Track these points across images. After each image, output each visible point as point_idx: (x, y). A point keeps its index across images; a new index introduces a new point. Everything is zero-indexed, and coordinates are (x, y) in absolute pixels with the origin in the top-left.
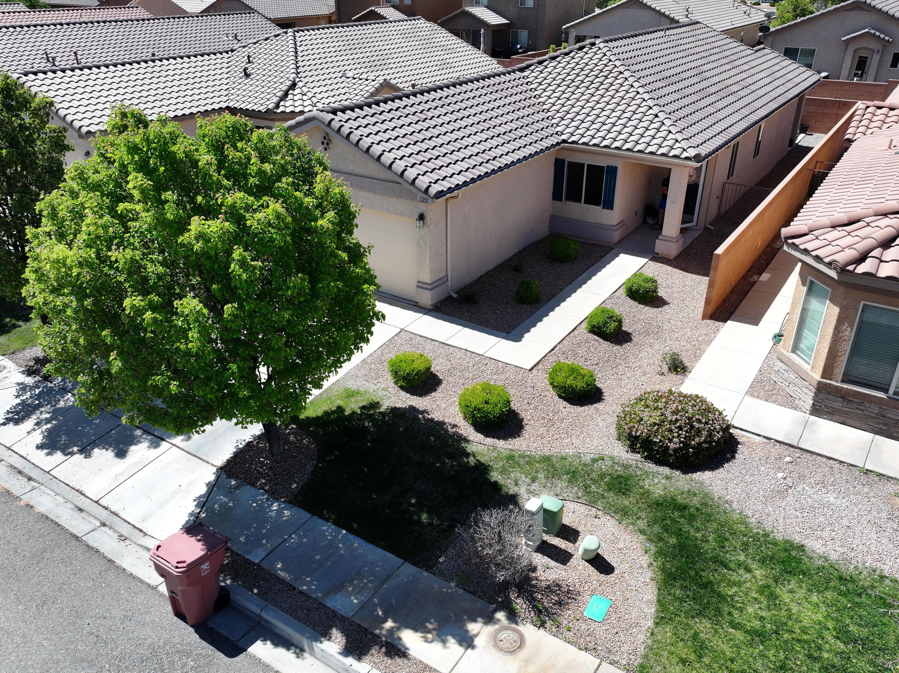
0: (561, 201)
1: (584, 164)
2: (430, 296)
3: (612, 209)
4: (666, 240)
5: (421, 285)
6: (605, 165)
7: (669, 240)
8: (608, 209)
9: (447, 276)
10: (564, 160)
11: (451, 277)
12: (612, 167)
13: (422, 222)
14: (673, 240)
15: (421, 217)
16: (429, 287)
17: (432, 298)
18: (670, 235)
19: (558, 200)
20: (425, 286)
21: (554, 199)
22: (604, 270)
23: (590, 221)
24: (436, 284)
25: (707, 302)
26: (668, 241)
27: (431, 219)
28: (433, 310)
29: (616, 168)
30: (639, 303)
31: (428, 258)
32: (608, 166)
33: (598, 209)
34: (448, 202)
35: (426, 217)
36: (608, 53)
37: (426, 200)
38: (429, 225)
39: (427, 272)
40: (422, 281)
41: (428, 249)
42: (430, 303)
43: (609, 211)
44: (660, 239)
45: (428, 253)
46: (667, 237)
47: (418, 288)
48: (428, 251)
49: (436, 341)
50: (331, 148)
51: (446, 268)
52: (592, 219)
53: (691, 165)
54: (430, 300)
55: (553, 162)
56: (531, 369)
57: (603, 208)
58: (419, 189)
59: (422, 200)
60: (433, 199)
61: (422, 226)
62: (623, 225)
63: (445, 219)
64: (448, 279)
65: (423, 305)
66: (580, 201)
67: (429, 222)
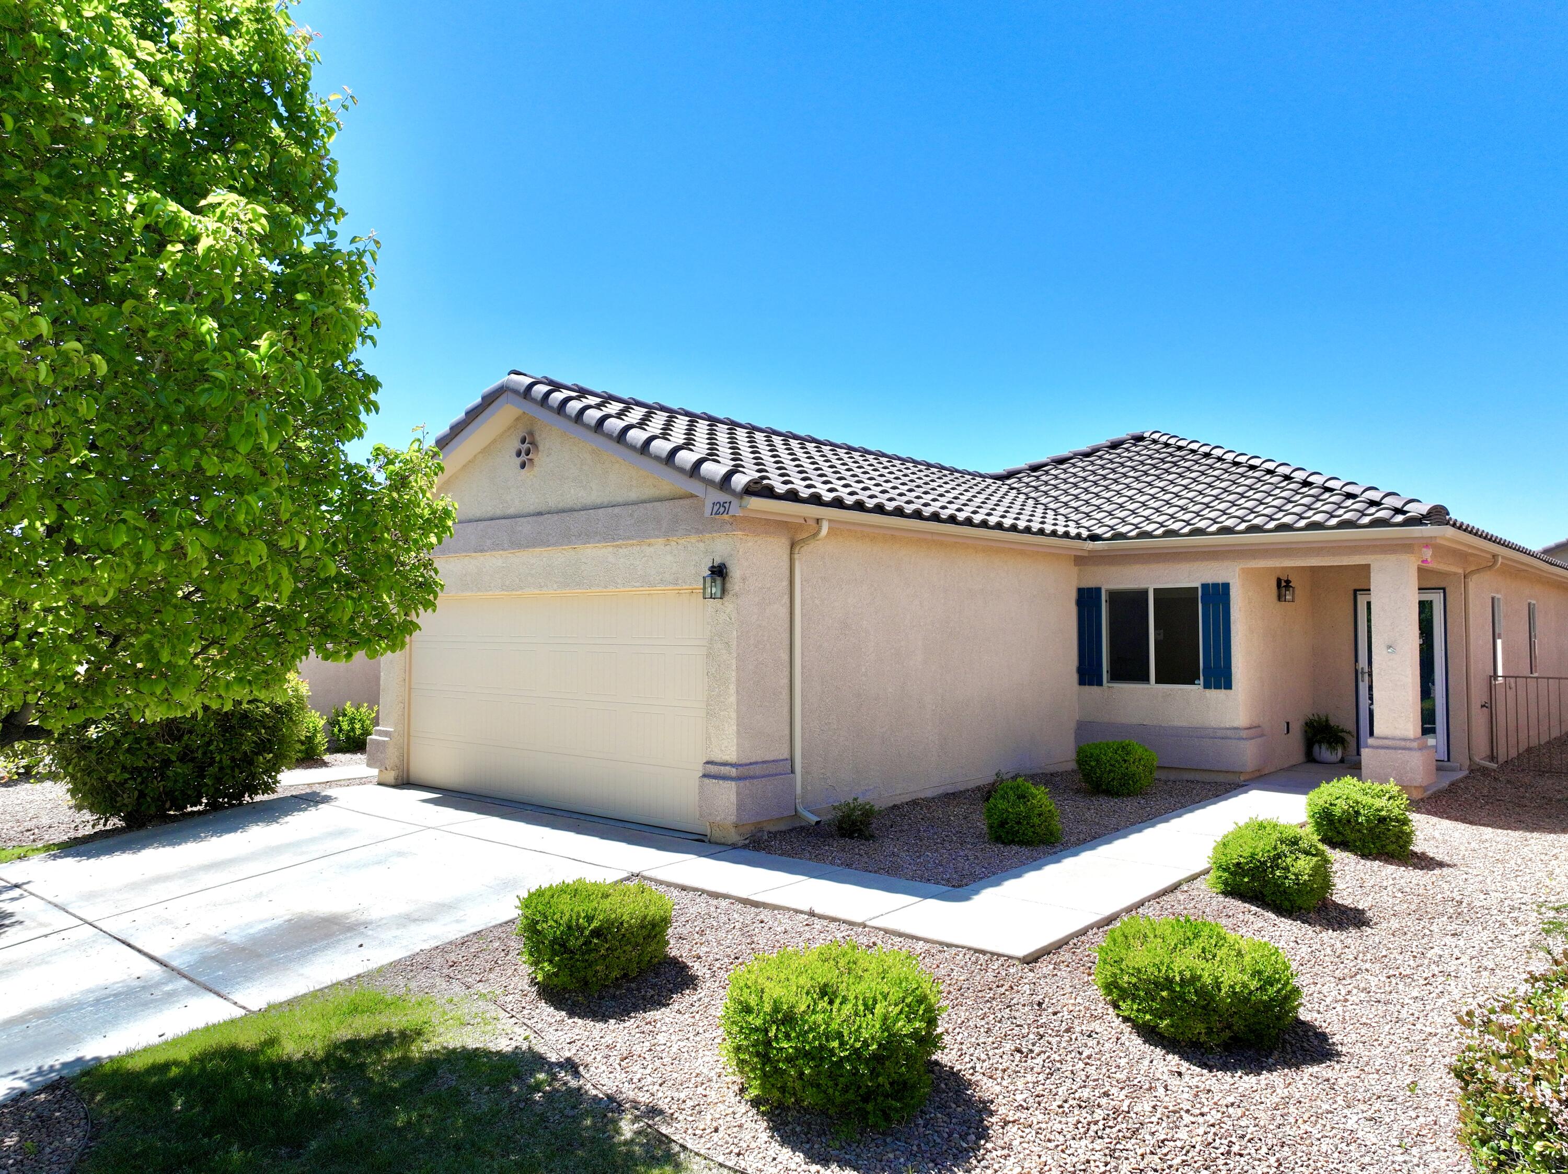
1: (1145, 593)
2: (733, 798)
3: (1228, 686)
4: (1387, 748)
5: (713, 769)
6: (1197, 584)
7: (1397, 745)
8: (1217, 687)
10: (1098, 590)
11: (806, 772)
12: (1215, 586)
13: (718, 586)
14: (1408, 744)
15: (719, 572)
16: (733, 772)
17: (740, 806)
18: (1398, 733)
19: (1091, 684)
20: (724, 770)
23: (1177, 723)
24: (757, 770)
26: (1395, 748)
27: (744, 579)
28: (745, 847)
29: (1226, 586)
31: (732, 688)
32: (1205, 586)
33: (1194, 690)
34: (796, 556)
35: (730, 574)
36: (1172, 441)
37: (727, 505)
38: (736, 595)
39: (731, 729)
40: (718, 760)
41: (734, 661)
42: (733, 818)
43: (1221, 694)
44: (1373, 747)
45: (734, 674)
46: (1393, 739)
47: (706, 781)
48: (734, 667)
49: (725, 896)
50: (536, 460)
51: (788, 738)
52: (1179, 720)
53: (1426, 534)
54: (733, 809)
55: (1074, 595)
56: (1032, 959)
57: (1205, 687)
58: (709, 482)
59: (716, 508)
60: (742, 498)
61: (719, 595)
62: (1262, 735)
63: (786, 599)
64: (793, 772)
65: (717, 834)
66: (1145, 679)
67: (737, 588)
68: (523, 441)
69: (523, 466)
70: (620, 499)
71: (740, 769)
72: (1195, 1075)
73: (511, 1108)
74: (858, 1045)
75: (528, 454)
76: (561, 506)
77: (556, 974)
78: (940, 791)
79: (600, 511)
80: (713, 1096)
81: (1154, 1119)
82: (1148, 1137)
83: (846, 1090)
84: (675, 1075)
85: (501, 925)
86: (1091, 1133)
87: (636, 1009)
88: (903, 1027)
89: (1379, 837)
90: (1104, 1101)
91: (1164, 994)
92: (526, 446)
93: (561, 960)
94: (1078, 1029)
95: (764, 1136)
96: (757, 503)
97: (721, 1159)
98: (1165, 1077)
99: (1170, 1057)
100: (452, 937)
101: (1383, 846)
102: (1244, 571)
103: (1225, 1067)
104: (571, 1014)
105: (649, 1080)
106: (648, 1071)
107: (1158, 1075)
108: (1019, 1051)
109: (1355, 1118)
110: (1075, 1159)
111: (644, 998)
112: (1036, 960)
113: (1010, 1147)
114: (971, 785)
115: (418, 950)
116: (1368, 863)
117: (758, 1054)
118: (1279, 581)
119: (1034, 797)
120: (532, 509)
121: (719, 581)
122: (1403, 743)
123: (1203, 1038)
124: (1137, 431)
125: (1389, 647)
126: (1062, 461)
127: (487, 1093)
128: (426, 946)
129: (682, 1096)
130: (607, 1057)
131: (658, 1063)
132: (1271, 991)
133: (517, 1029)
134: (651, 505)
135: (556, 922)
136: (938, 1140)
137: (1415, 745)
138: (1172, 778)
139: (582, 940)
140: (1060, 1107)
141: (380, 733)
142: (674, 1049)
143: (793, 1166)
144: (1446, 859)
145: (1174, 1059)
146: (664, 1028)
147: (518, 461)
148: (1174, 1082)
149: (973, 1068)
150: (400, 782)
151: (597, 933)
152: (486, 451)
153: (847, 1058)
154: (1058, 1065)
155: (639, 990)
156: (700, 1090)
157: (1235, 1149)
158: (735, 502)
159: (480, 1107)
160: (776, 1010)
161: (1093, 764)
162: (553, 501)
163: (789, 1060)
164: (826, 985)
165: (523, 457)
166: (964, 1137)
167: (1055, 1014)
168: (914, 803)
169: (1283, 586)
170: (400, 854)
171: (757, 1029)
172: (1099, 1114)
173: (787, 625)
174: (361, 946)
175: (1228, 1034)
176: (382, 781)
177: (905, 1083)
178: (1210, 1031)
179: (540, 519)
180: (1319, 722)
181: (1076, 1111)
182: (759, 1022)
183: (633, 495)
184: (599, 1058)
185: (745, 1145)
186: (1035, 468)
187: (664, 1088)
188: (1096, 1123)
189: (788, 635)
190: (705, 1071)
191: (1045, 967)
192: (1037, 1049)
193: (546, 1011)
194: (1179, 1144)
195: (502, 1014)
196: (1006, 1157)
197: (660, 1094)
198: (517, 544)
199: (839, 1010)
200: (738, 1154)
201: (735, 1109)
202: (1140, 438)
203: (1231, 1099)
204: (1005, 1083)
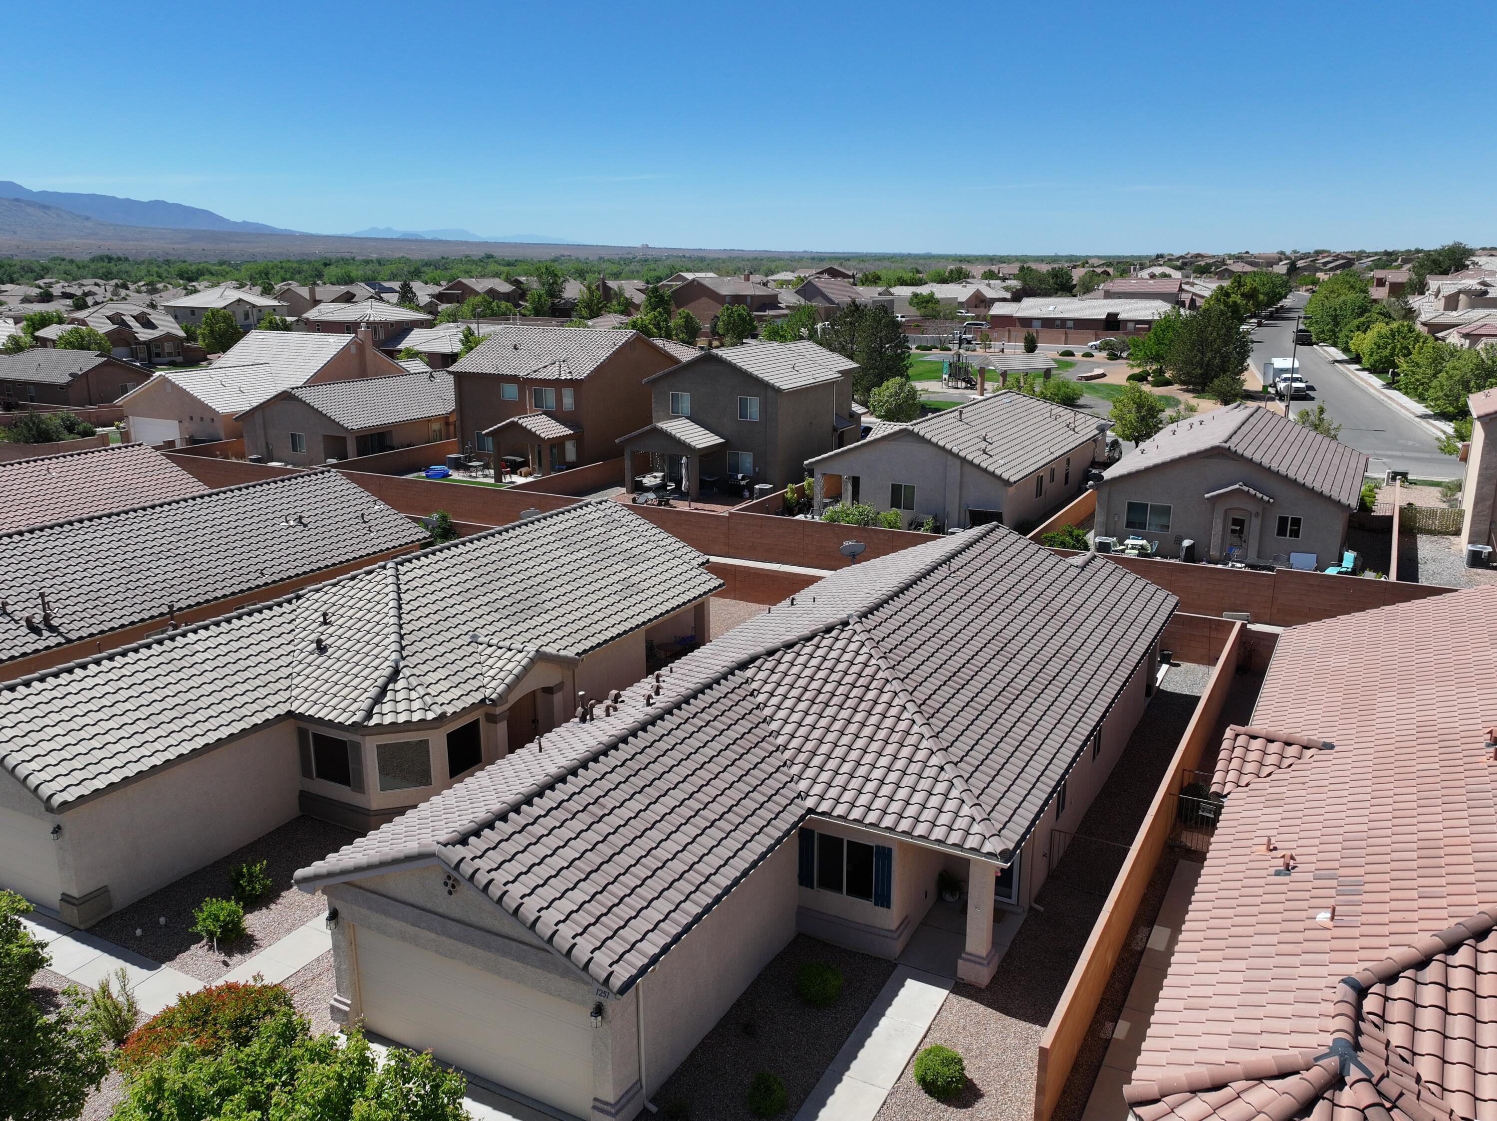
0: (812, 888)
1: (842, 840)
3: (888, 907)
4: (972, 961)
5: (599, 1105)
6: (873, 845)
7: (976, 960)
8: (883, 906)
9: (640, 1080)
10: (812, 832)
11: (646, 1079)
12: (884, 848)
13: (599, 1018)
14: (982, 961)
15: (599, 1010)
16: (612, 1110)
18: (978, 953)
19: (806, 886)
20: (605, 1107)
21: (801, 884)
22: (883, 1022)
23: (857, 920)
24: (624, 1101)
25: (1040, 1090)
27: (612, 1013)
29: (889, 852)
30: (938, 1101)
31: (610, 1067)
32: (877, 846)
33: (869, 905)
35: (606, 1010)
37: (606, 994)
38: (610, 1021)
39: (610, 1086)
40: (601, 1100)
41: (610, 1054)
43: (885, 910)
44: (964, 960)
45: (610, 1060)
47: (596, 1112)
48: (610, 1057)
50: (459, 890)
51: (638, 1067)
52: (860, 919)
57: (875, 904)
58: (595, 979)
59: (600, 992)
60: (616, 995)
62: (908, 923)
64: (641, 1083)
66: (840, 891)
67: (609, 1016)
68: (449, 878)
69: (450, 893)
71: (616, 1107)
75: (453, 887)
79: (514, 943)
92: (451, 882)
120: (457, 916)
122: (982, 956)
125: (977, 907)
137: (985, 962)
147: (447, 889)
158: (612, 994)
162: (473, 919)
165: (450, 888)
179: (465, 927)
189: (636, 1018)
202: (846, 624)
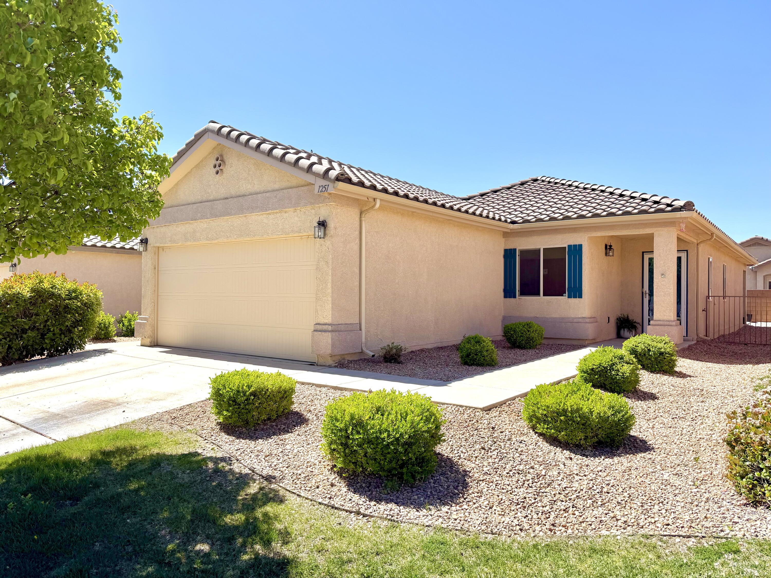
0: (515, 297)
1: (539, 250)
2: (330, 341)
3: (580, 296)
4: (660, 325)
5: (319, 327)
6: (566, 245)
7: (665, 324)
8: (575, 297)
9: (360, 323)
10: (515, 250)
11: (367, 331)
12: (575, 246)
13: (322, 232)
14: (671, 323)
15: (322, 224)
16: (330, 328)
17: (333, 345)
18: (665, 318)
19: (510, 297)
20: (325, 327)
21: (505, 297)
23: (554, 316)
24: (342, 328)
27: (336, 228)
28: (336, 367)
29: (581, 246)
30: (652, 372)
31: (329, 285)
32: (570, 246)
33: (563, 299)
34: (363, 219)
35: (328, 226)
36: (552, 180)
37: (326, 187)
38: (331, 236)
39: (329, 306)
40: (322, 322)
41: (330, 271)
42: (329, 352)
43: (577, 300)
44: (653, 325)
45: (330, 277)
46: (663, 321)
47: (316, 333)
48: (330, 274)
49: (324, 386)
50: (224, 170)
51: (358, 313)
52: (555, 314)
53: (683, 216)
54: (330, 347)
55: (502, 253)
56: (488, 409)
57: (568, 297)
58: (317, 175)
59: (321, 189)
60: (334, 182)
61: (322, 236)
62: (597, 322)
63: (358, 241)
64: (360, 330)
65: (321, 361)
66: (538, 294)
67: (332, 232)
68: (217, 159)
69: (217, 173)
70: (270, 189)
71: (334, 326)
72: (578, 459)
73: (201, 480)
74: (398, 436)
75: (220, 166)
76: (238, 194)
77: (230, 417)
78: (435, 345)
79: (259, 195)
80: (316, 472)
81: (560, 478)
82: (556, 486)
83: (390, 462)
84: (295, 463)
85: (202, 401)
86: (526, 485)
87: (274, 434)
88: (422, 426)
89: (659, 362)
90: (531, 471)
91: (562, 418)
92: (219, 162)
93: (233, 409)
94: (514, 439)
95: (345, 489)
96: (341, 185)
97: (320, 500)
98: (563, 460)
99: (565, 451)
100: (175, 407)
101: (662, 367)
102: (590, 238)
103: (595, 456)
104: (238, 438)
105: (281, 465)
106: (280, 461)
107: (559, 460)
108: (483, 448)
109: (668, 474)
110: (517, 497)
111: (279, 429)
112: (490, 410)
113: (481, 492)
114: (450, 344)
115: (155, 413)
116: (655, 375)
117: (342, 444)
118: (606, 246)
119: (484, 341)
120: (222, 196)
121: (322, 229)
122: (668, 323)
123: (582, 442)
124: (534, 177)
125: (663, 274)
126: (496, 191)
127: (189, 473)
128: (161, 411)
129: (299, 472)
130: (258, 456)
131: (286, 458)
132: (619, 416)
133: (207, 445)
134: (287, 190)
135: (231, 389)
136: (442, 489)
137: (674, 323)
138: (551, 343)
139: (245, 398)
140: (507, 473)
141: (141, 319)
142: (296, 451)
143: (361, 503)
144: (692, 374)
145: (567, 453)
146: (290, 442)
147: (215, 170)
148: (568, 462)
149: (460, 456)
150: (152, 344)
151: (254, 394)
152: (197, 166)
153: (392, 443)
154: (505, 455)
155: (277, 426)
156: (309, 469)
157: (605, 490)
158: (331, 185)
159: (183, 479)
160: (352, 418)
161: (512, 332)
162: (233, 192)
163: (360, 445)
164: (380, 407)
165: (217, 168)
166: (456, 488)
167: (502, 432)
168: (422, 350)
169: (608, 248)
170: (150, 373)
171: (341, 430)
172: (529, 477)
173: (358, 255)
174: (124, 411)
175: (595, 440)
176: (143, 344)
177: (423, 458)
178: (586, 438)
179: (227, 201)
180: (624, 319)
181: (517, 475)
182: (342, 426)
183: (277, 186)
184: (253, 456)
185: (334, 494)
186: (482, 195)
187: (289, 469)
188: (528, 480)
189: (359, 260)
190: (312, 460)
191: (494, 413)
192: (493, 448)
193: (225, 437)
194: (574, 489)
195: (199, 439)
196: (480, 497)
197: (287, 472)
198: (215, 215)
199: (387, 418)
200: (330, 498)
201: (329, 477)
202: (536, 180)
203: (599, 469)
204: (477, 463)
